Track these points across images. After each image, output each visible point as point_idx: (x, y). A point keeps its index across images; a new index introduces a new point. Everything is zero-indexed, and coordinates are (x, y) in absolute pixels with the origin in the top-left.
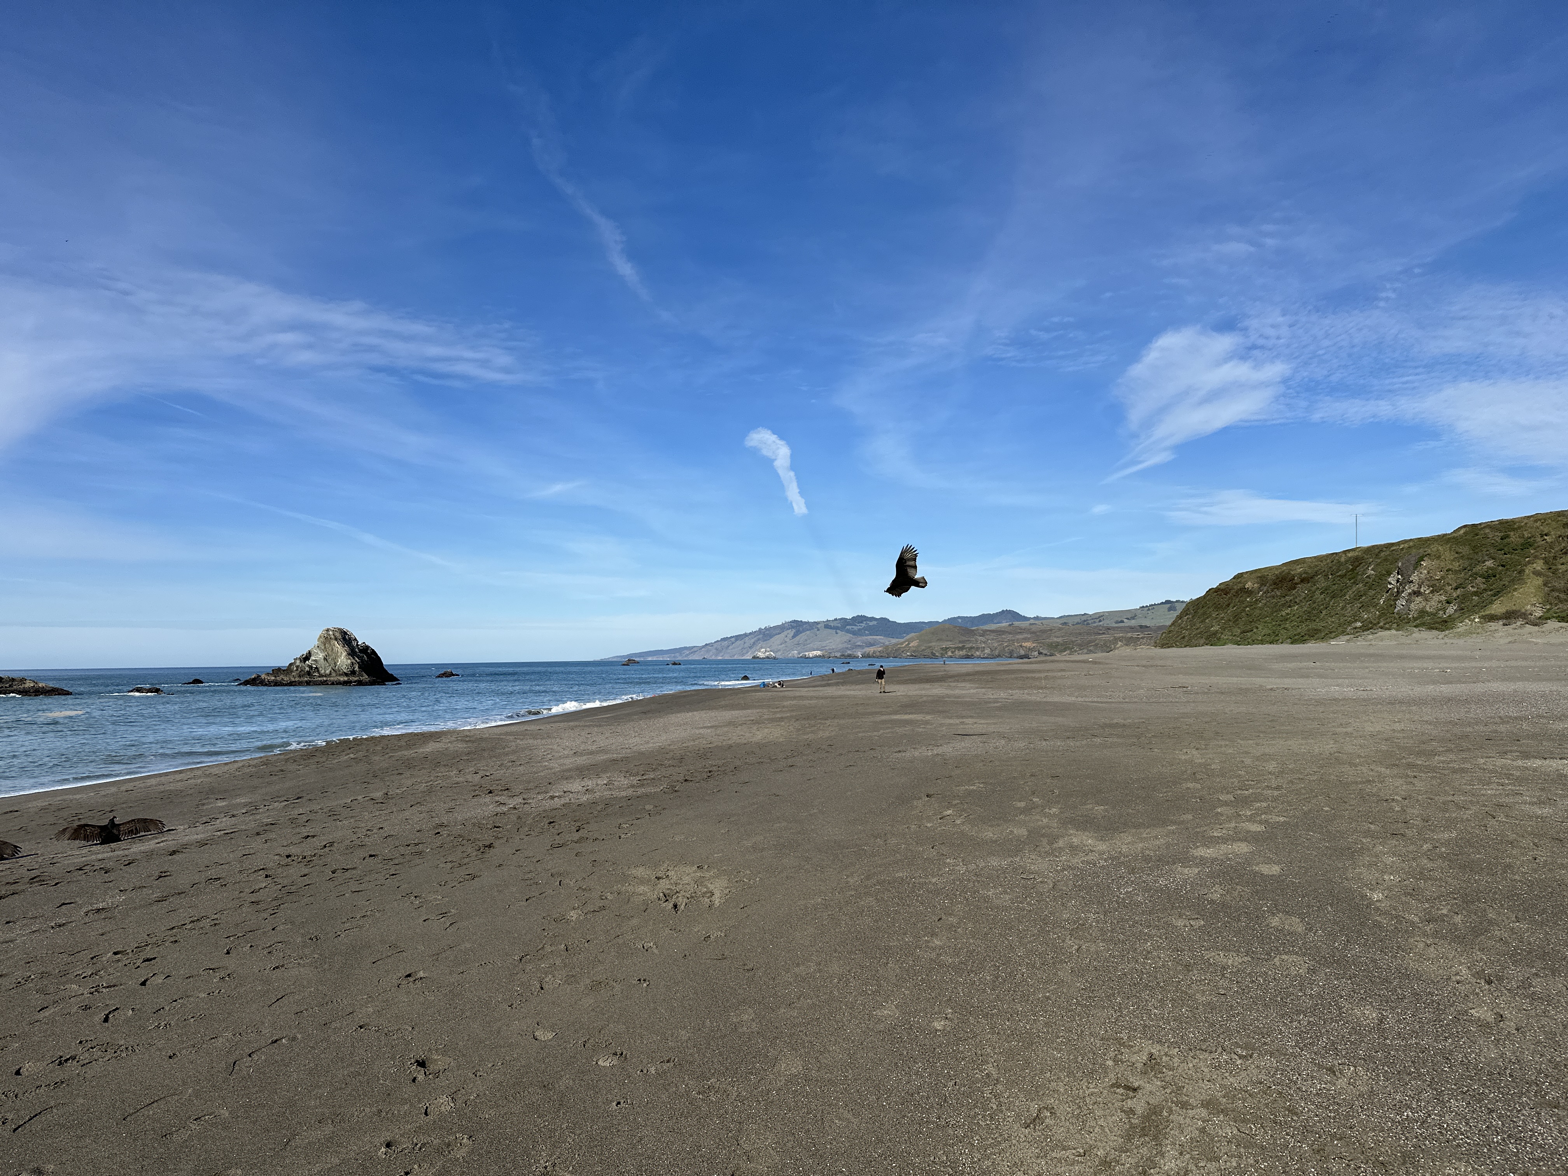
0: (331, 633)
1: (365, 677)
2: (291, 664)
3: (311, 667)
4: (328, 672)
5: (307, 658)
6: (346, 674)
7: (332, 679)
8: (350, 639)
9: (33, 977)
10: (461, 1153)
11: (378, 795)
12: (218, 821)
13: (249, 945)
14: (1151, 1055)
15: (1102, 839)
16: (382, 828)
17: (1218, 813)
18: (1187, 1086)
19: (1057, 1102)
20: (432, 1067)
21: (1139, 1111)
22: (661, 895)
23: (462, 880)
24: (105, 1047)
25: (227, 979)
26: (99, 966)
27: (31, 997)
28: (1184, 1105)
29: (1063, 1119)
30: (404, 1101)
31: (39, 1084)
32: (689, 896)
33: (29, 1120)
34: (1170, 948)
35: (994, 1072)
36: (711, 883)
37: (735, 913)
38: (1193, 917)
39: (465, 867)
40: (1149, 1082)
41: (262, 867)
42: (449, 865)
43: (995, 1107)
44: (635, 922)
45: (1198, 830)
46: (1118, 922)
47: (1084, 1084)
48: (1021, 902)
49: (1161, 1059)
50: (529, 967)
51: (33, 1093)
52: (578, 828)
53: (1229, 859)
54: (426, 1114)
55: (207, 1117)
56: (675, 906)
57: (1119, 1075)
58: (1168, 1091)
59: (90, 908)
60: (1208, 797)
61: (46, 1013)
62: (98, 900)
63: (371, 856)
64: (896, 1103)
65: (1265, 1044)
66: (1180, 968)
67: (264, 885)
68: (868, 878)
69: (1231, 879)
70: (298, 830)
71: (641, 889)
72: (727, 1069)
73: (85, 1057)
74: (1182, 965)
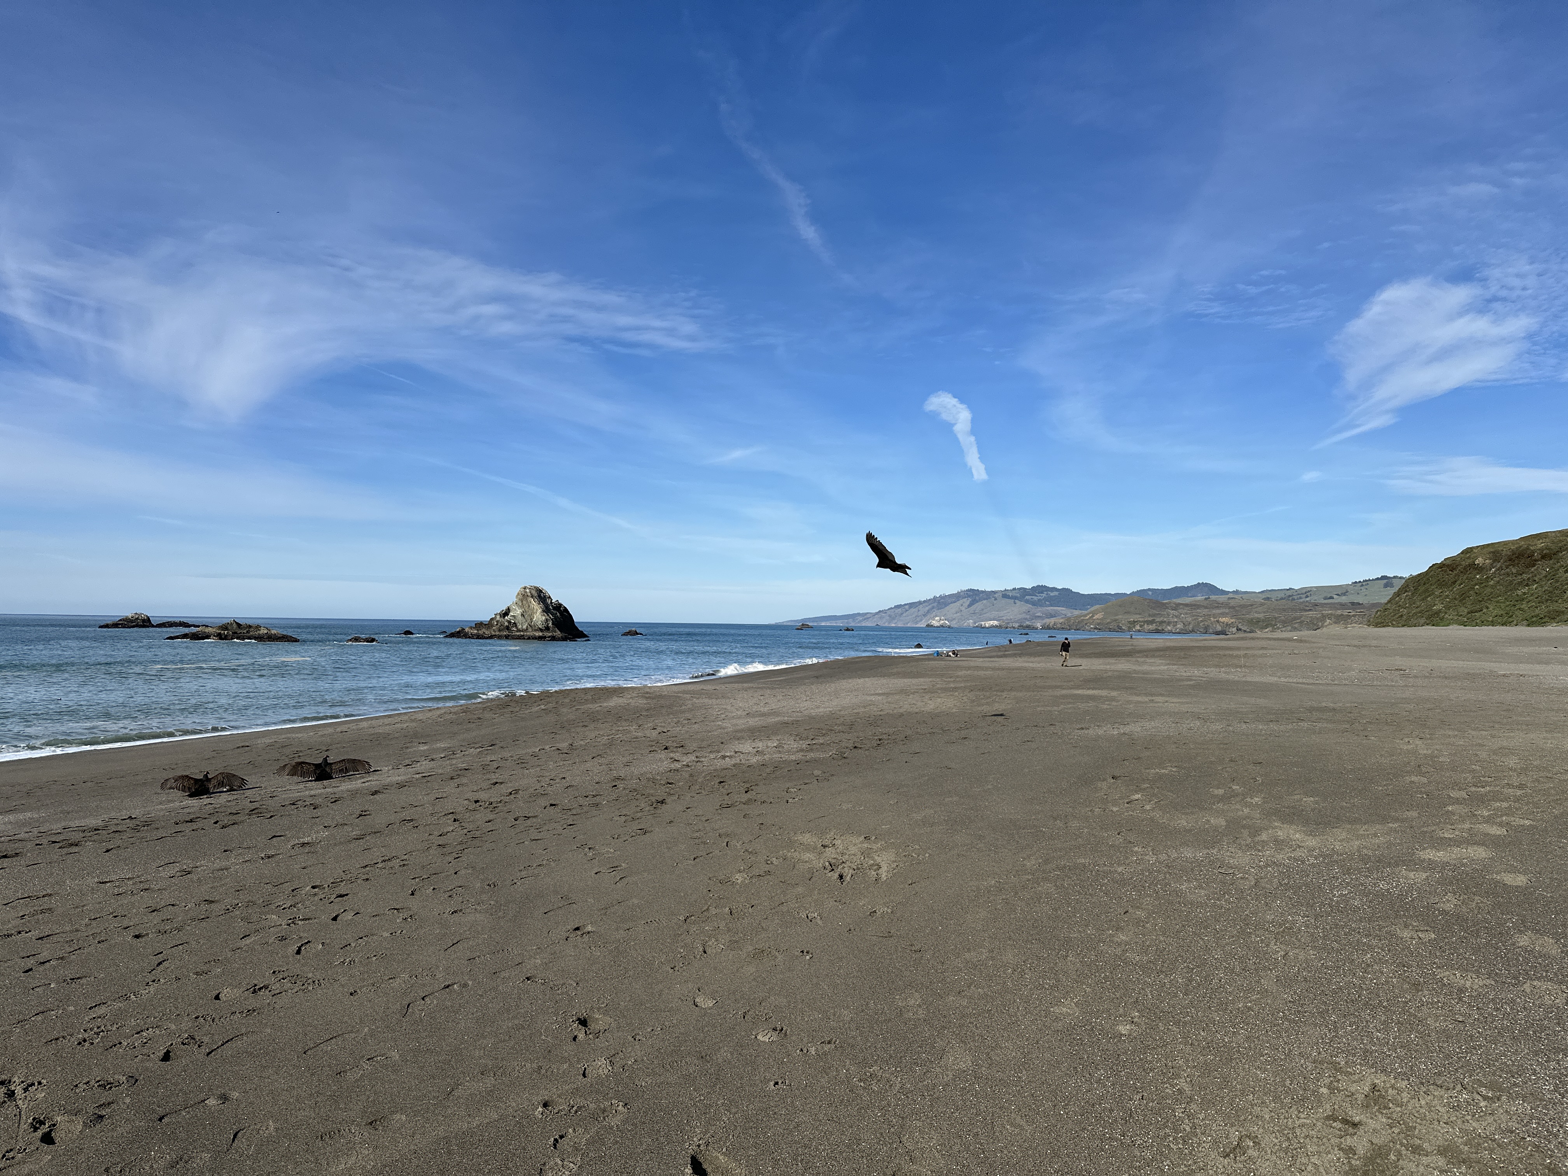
0: (528, 591)
1: (558, 633)
2: (492, 619)
3: (509, 622)
4: (525, 627)
5: (506, 613)
6: (541, 630)
7: (528, 633)
8: (545, 596)
9: (240, 905)
10: (615, 1121)
11: (564, 745)
12: (419, 764)
13: (432, 888)
14: (1374, 1087)
15: (1311, 834)
16: (564, 778)
17: (1448, 811)
18: (1418, 1127)
19: (1261, 1130)
20: (593, 1026)
21: (1361, 1151)
22: (827, 864)
23: (634, 834)
24: (295, 979)
25: (409, 920)
26: (298, 899)
27: (236, 924)
28: (1417, 1150)
29: (1269, 1152)
30: (564, 1060)
31: (234, 1010)
32: (855, 867)
33: (222, 1045)
34: (1394, 962)
35: (1187, 1088)
36: (879, 856)
37: (903, 889)
38: (1422, 929)
39: (637, 821)
40: (1372, 1118)
41: (451, 811)
42: (623, 818)
43: (1188, 1129)
44: (800, 889)
45: (1425, 829)
46: (1331, 928)
47: (1294, 1112)
48: (1218, 899)
49: (1387, 1092)
50: (694, 929)
51: (228, 1019)
52: (746, 790)
53: (1463, 865)
54: (584, 1075)
55: (379, 1058)
56: (841, 877)
57: (1336, 1107)
58: (1396, 1131)
59: (297, 841)
60: (1436, 793)
61: (248, 941)
62: (304, 835)
63: (552, 805)
64: (1075, 1113)
65: (1515, 1085)
66: (1406, 986)
67: (452, 828)
68: (1047, 861)
69: (1467, 888)
70: (488, 776)
71: (807, 856)
72: (891, 1057)
73: (276, 987)
74: (1409, 983)
